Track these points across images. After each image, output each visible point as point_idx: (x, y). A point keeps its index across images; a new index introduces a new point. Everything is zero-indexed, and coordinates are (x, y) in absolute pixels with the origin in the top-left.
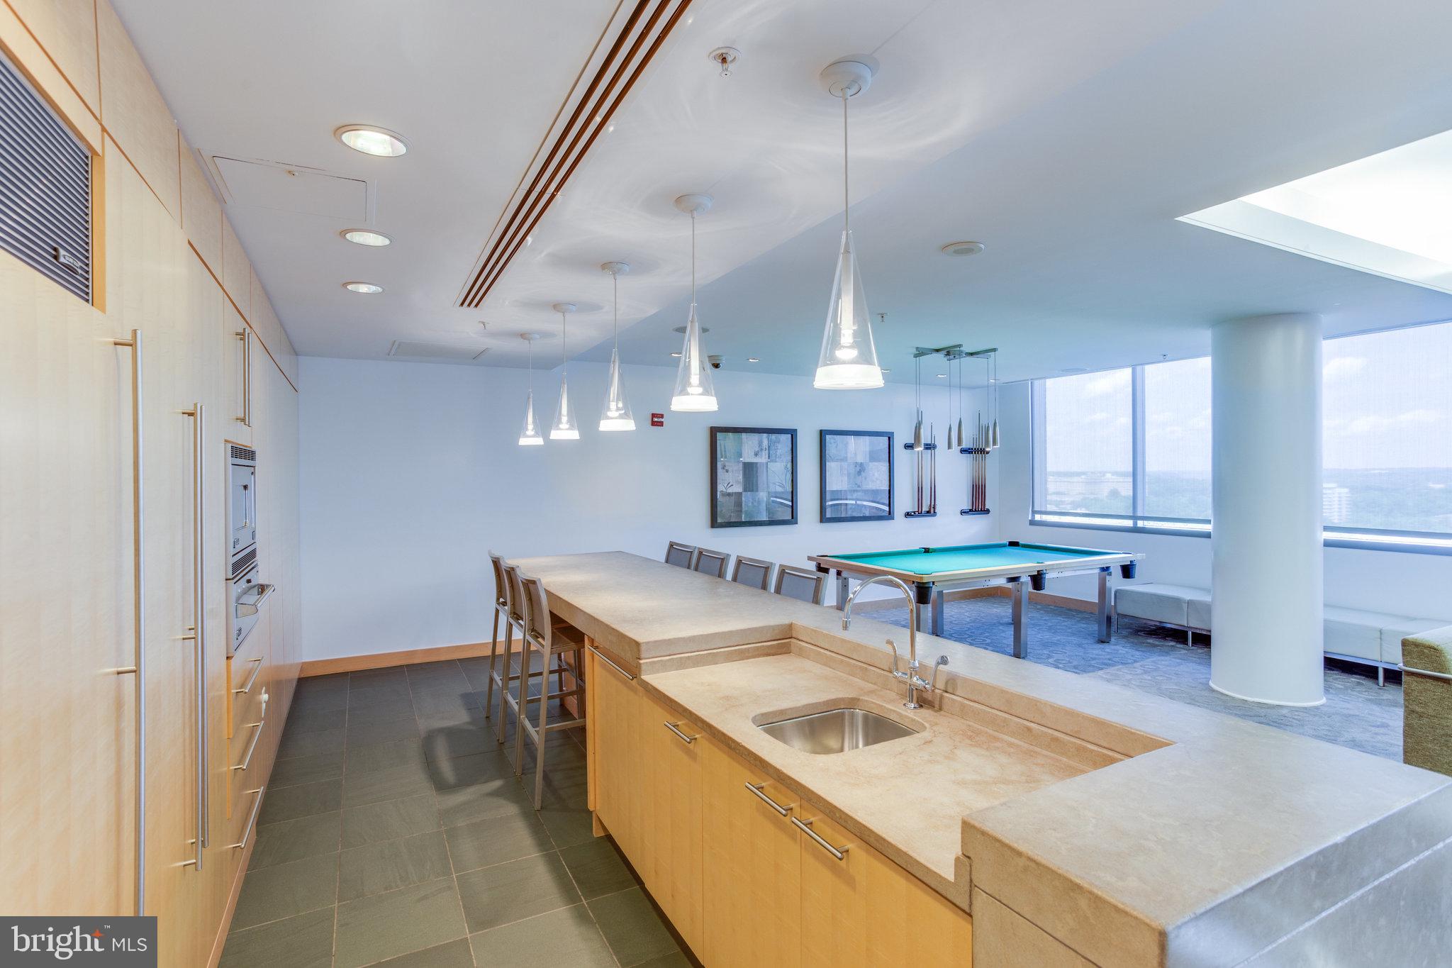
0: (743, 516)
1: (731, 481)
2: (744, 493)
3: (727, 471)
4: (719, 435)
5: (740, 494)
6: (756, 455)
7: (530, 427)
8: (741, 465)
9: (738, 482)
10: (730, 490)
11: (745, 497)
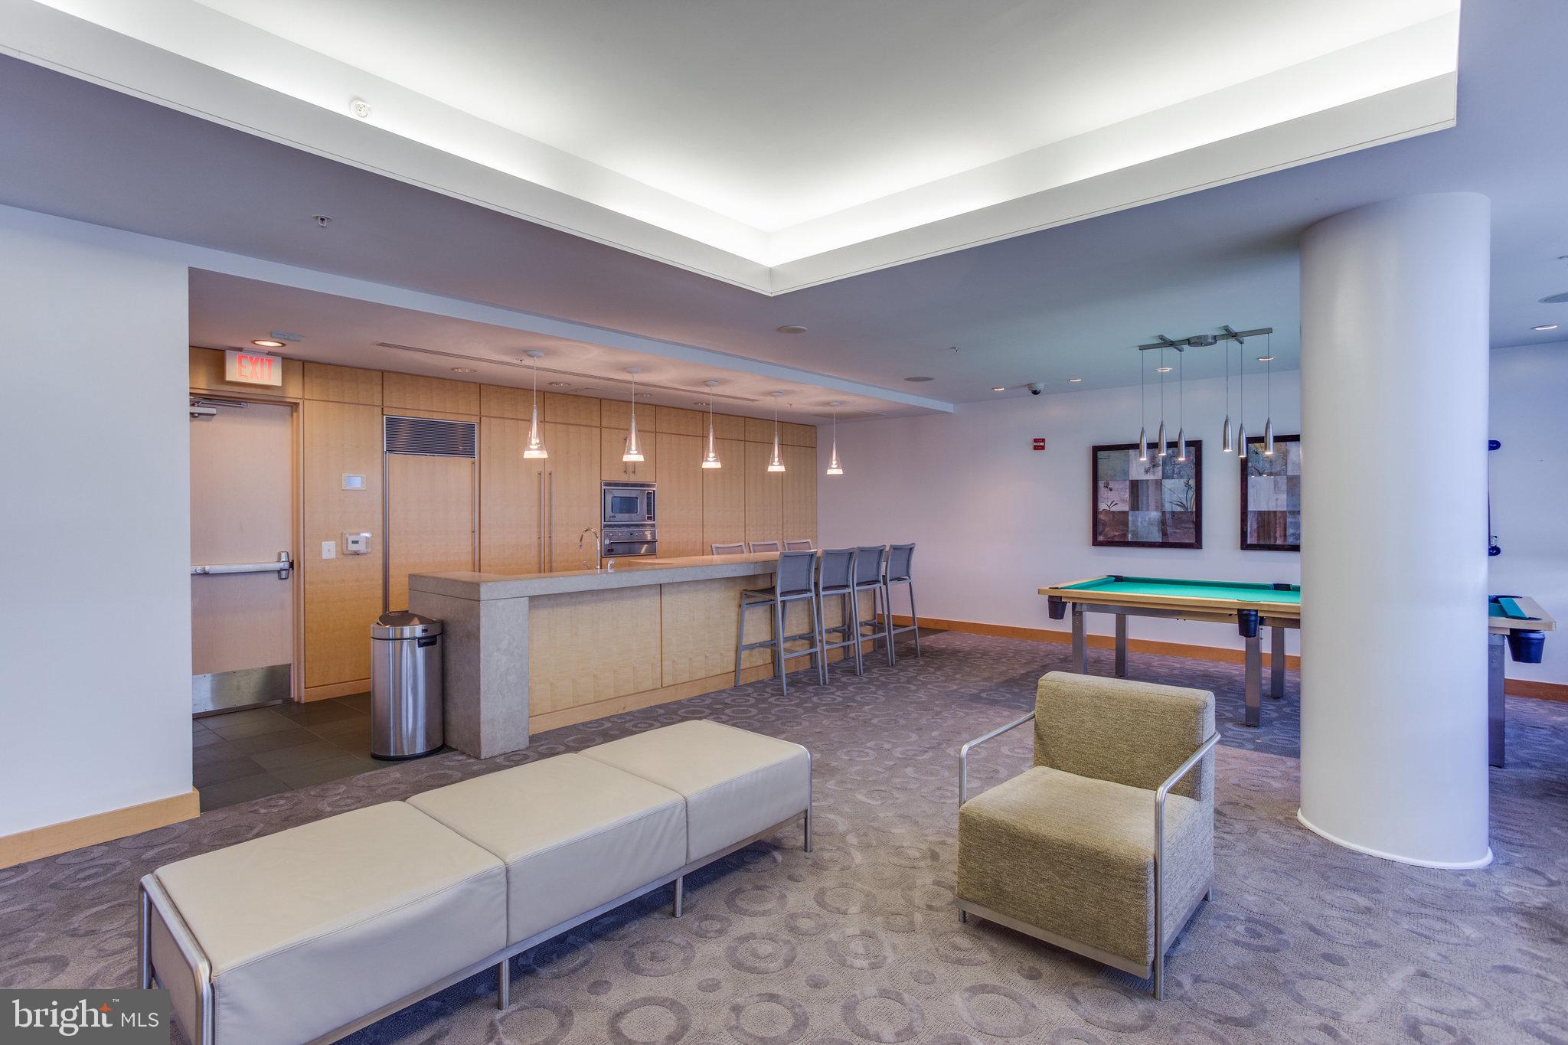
0: (1130, 535)
1: (1115, 500)
2: (1130, 513)
3: (1111, 490)
4: (1101, 454)
5: (1125, 513)
6: (1147, 471)
7: (834, 462)
8: (1128, 483)
9: (1123, 501)
10: (1113, 509)
11: (1132, 516)
